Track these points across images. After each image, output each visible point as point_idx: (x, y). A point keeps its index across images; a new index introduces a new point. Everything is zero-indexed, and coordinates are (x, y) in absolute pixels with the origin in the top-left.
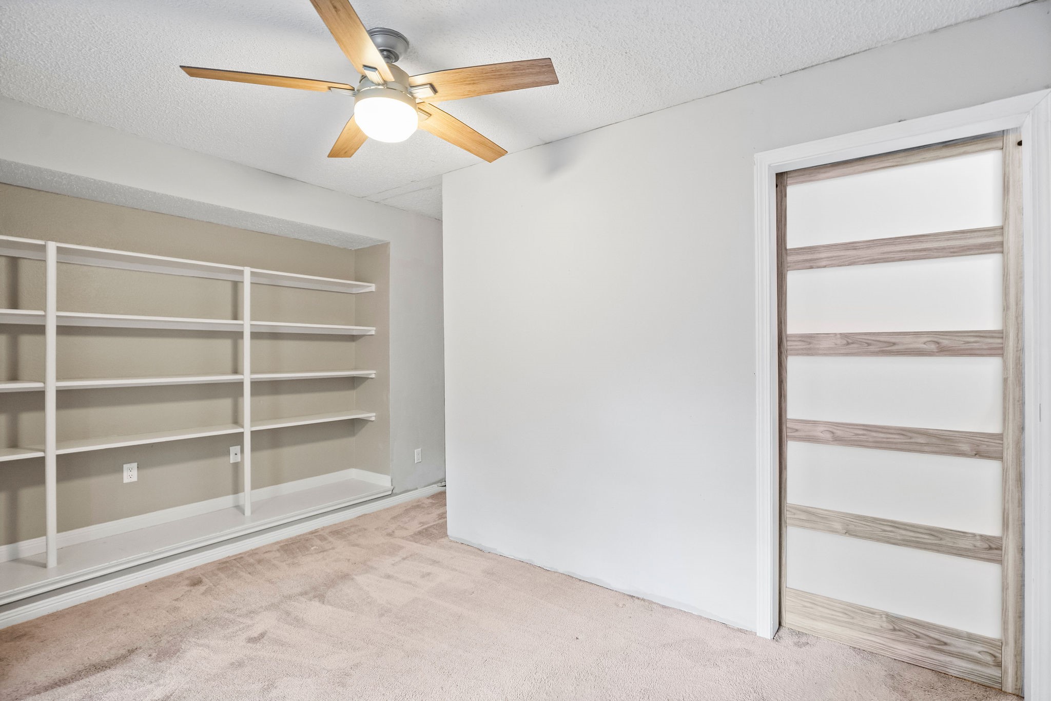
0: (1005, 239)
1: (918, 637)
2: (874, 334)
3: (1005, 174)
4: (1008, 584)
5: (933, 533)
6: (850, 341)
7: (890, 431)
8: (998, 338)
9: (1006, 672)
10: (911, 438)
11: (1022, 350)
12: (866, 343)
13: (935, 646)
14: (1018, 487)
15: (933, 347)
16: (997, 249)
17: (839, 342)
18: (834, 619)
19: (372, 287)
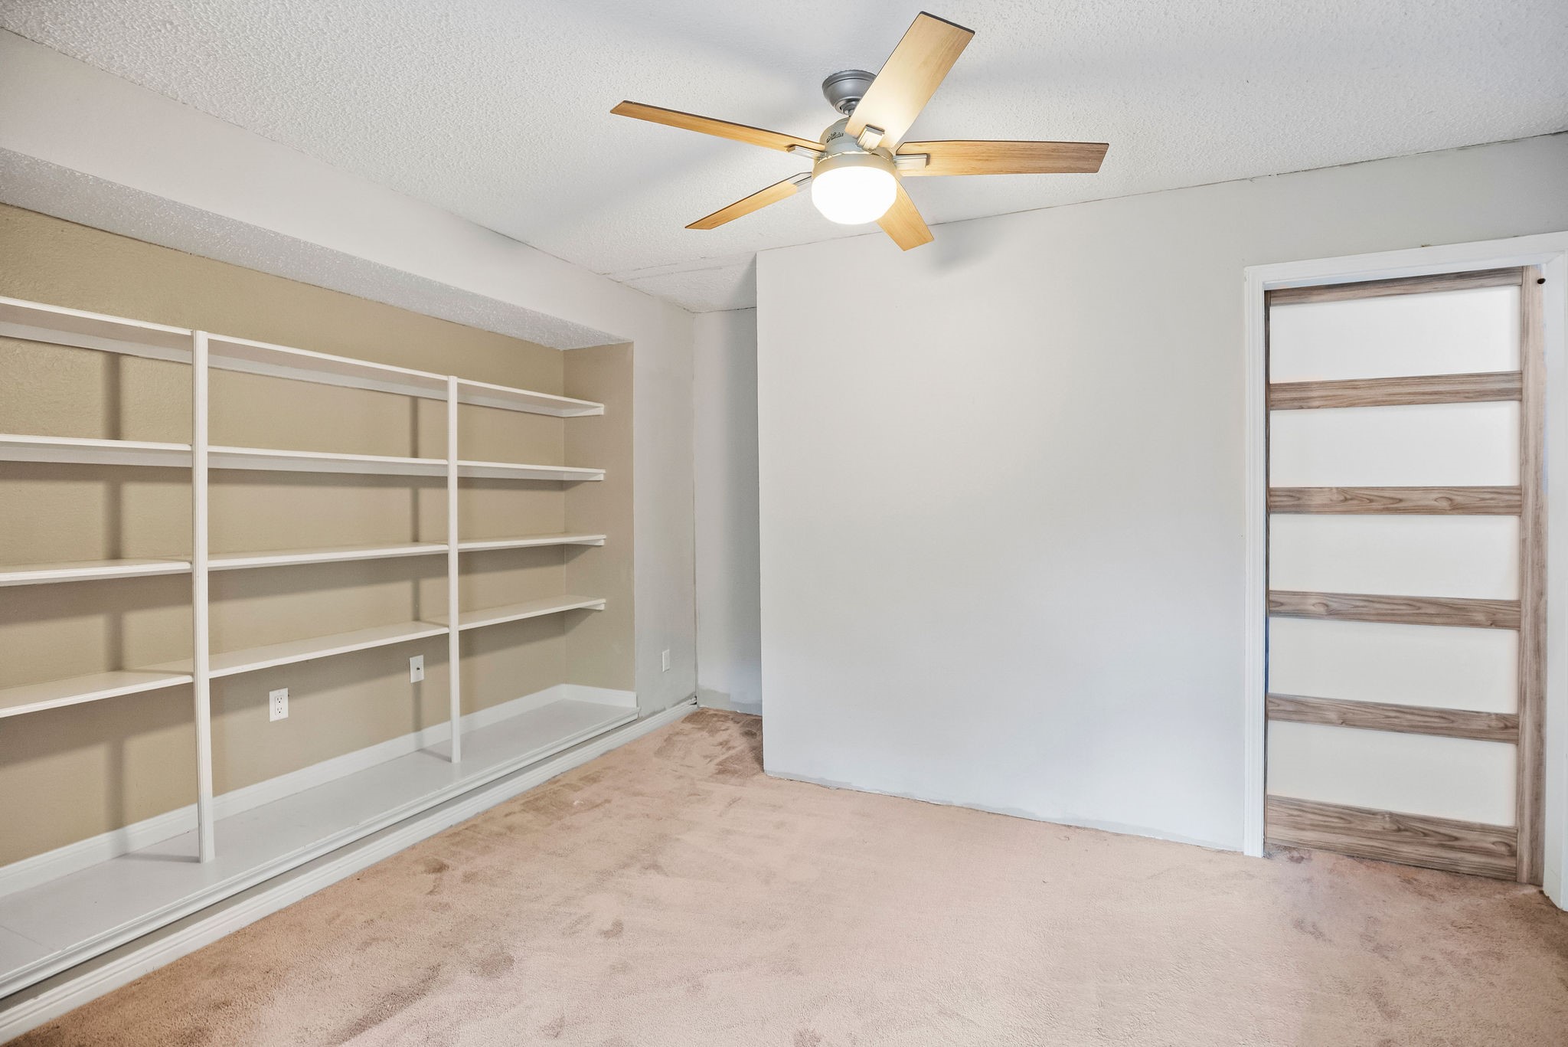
0: (1525, 385)
1: (1425, 835)
2: (1377, 488)
3: (1524, 314)
4: (1524, 765)
5: (1444, 715)
6: (1348, 497)
7: (1396, 601)
8: (1515, 494)
9: (1521, 861)
10: (1419, 608)
11: (1541, 508)
12: (1368, 499)
13: (1444, 843)
14: (1536, 658)
15: (1445, 504)
16: (1515, 396)
17: (1335, 497)
18: (1327, 827)
19: (600, 409)
